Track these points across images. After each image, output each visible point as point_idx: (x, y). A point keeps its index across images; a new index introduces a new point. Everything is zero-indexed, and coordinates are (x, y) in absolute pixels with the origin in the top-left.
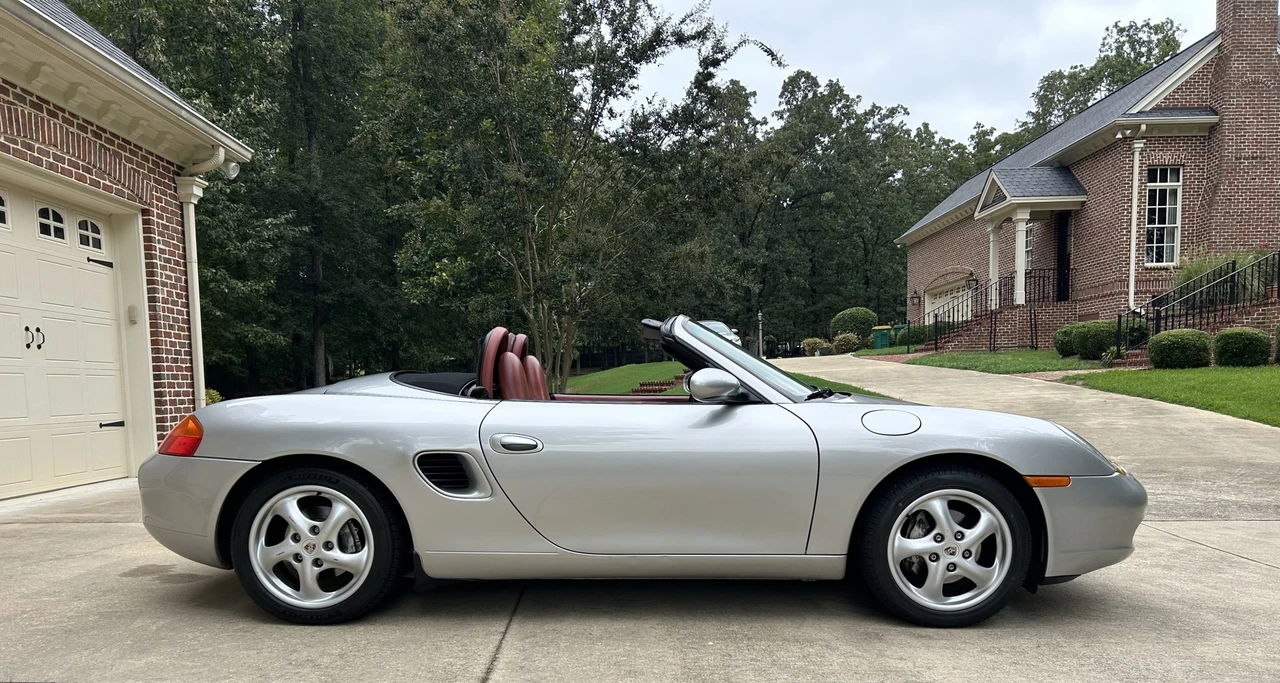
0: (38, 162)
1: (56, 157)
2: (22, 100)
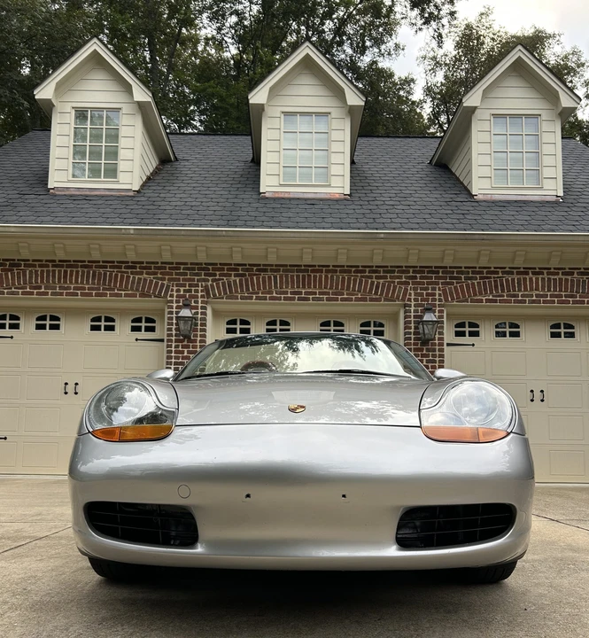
1: (538, 295)
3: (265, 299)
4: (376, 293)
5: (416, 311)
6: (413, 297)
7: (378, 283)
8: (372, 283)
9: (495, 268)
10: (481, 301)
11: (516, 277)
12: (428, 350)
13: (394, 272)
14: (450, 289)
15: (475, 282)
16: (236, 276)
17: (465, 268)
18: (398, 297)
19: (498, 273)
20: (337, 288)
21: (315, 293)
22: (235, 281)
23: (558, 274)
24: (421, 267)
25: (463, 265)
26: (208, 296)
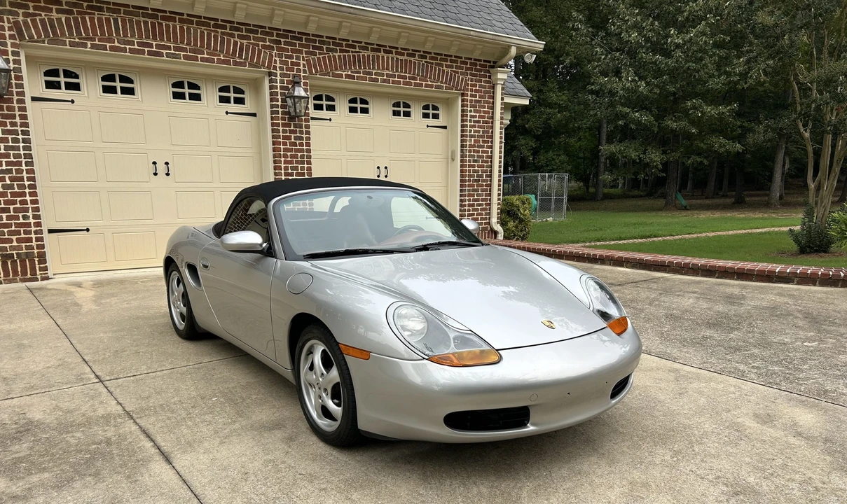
0: (376, 80)
1: (388, 75)
2: (366, 49)
3: (105, 48)
4: (240, 56)
5: (282, 82)
6: (278, 65)
7: (242, 44)
8: (236, 43)
9: (353, 41)
10: (341, 76)
11: (371, 54)
12: (295, 126)
13: (257, 32)
14: (313, 59)
15: (336, 55)
16: (58, 11)
17: (327, 37)
18: (264, 62)
19: (354, 47)
20: (195, 45)
21: (169, 48)
22: (59, 20)
23: (403, 54)
24: (284, 30)
25: (325, 35)
26: (22, 37)
